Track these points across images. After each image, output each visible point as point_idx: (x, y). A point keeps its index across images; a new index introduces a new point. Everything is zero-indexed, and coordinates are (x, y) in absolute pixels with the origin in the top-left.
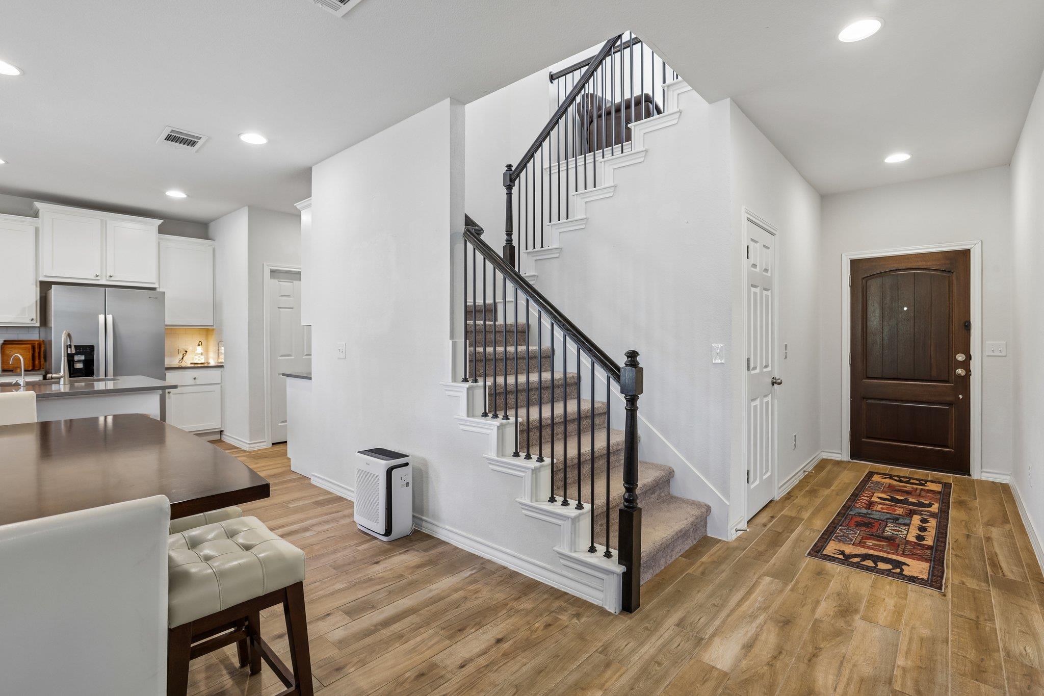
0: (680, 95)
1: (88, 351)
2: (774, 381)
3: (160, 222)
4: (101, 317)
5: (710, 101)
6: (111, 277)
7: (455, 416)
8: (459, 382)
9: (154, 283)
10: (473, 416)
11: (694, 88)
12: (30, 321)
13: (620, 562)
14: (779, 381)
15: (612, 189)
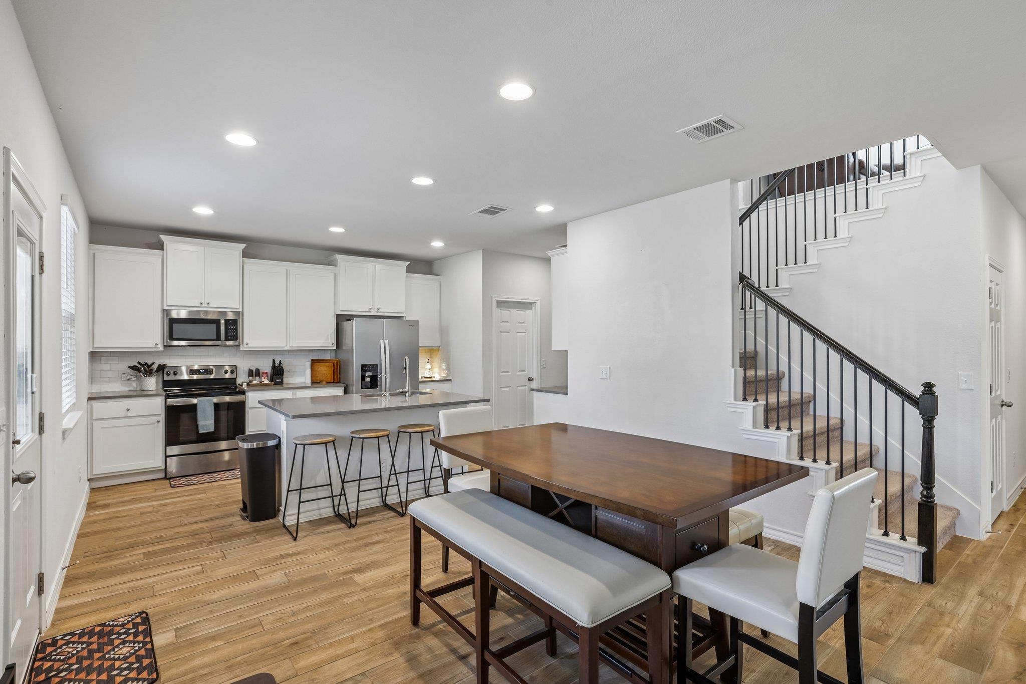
0: (923, 162)
1: (374, 367)
2: (1004, 403)
3: (407, 263)
4: (382, 341)
5: (958, 167)
6: (379, 309)
7: (740, 428)
8: (739, 401)
9: (404, 313)
10: (756, 428)
11: (944, 155)
12: (331, 345)
13: (920, 543)
14: (1010, 404)
15: (848, 240)
